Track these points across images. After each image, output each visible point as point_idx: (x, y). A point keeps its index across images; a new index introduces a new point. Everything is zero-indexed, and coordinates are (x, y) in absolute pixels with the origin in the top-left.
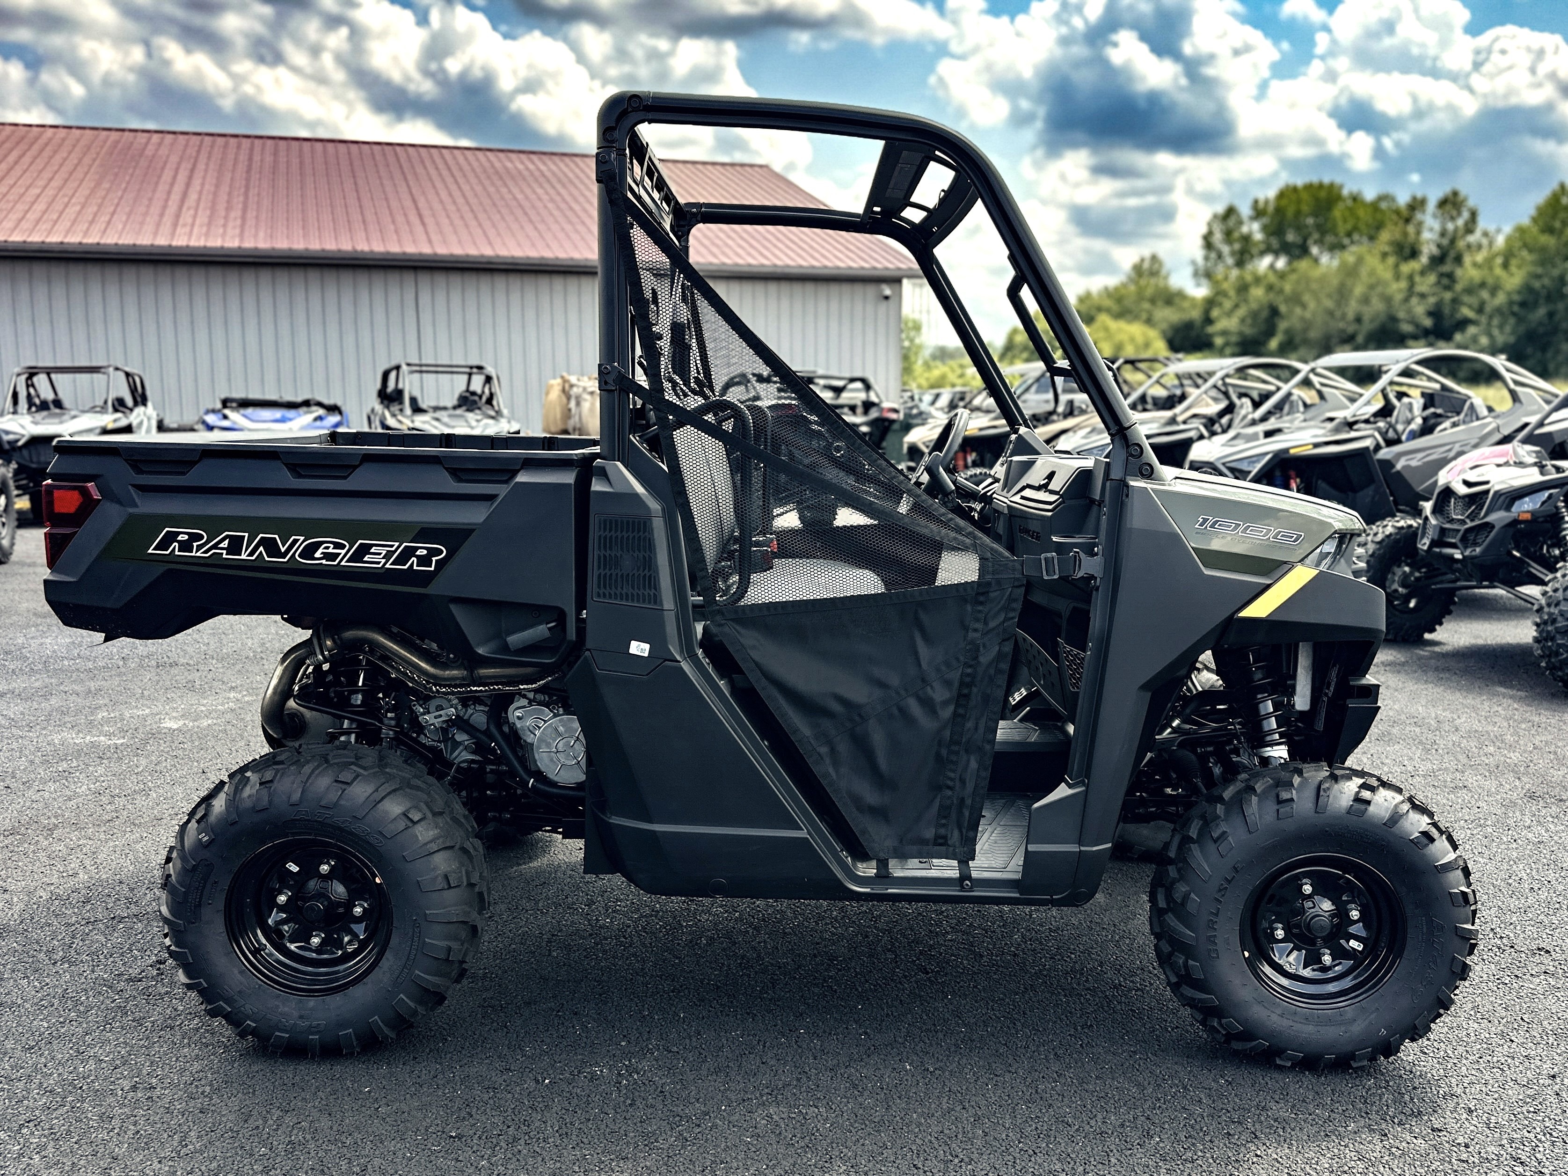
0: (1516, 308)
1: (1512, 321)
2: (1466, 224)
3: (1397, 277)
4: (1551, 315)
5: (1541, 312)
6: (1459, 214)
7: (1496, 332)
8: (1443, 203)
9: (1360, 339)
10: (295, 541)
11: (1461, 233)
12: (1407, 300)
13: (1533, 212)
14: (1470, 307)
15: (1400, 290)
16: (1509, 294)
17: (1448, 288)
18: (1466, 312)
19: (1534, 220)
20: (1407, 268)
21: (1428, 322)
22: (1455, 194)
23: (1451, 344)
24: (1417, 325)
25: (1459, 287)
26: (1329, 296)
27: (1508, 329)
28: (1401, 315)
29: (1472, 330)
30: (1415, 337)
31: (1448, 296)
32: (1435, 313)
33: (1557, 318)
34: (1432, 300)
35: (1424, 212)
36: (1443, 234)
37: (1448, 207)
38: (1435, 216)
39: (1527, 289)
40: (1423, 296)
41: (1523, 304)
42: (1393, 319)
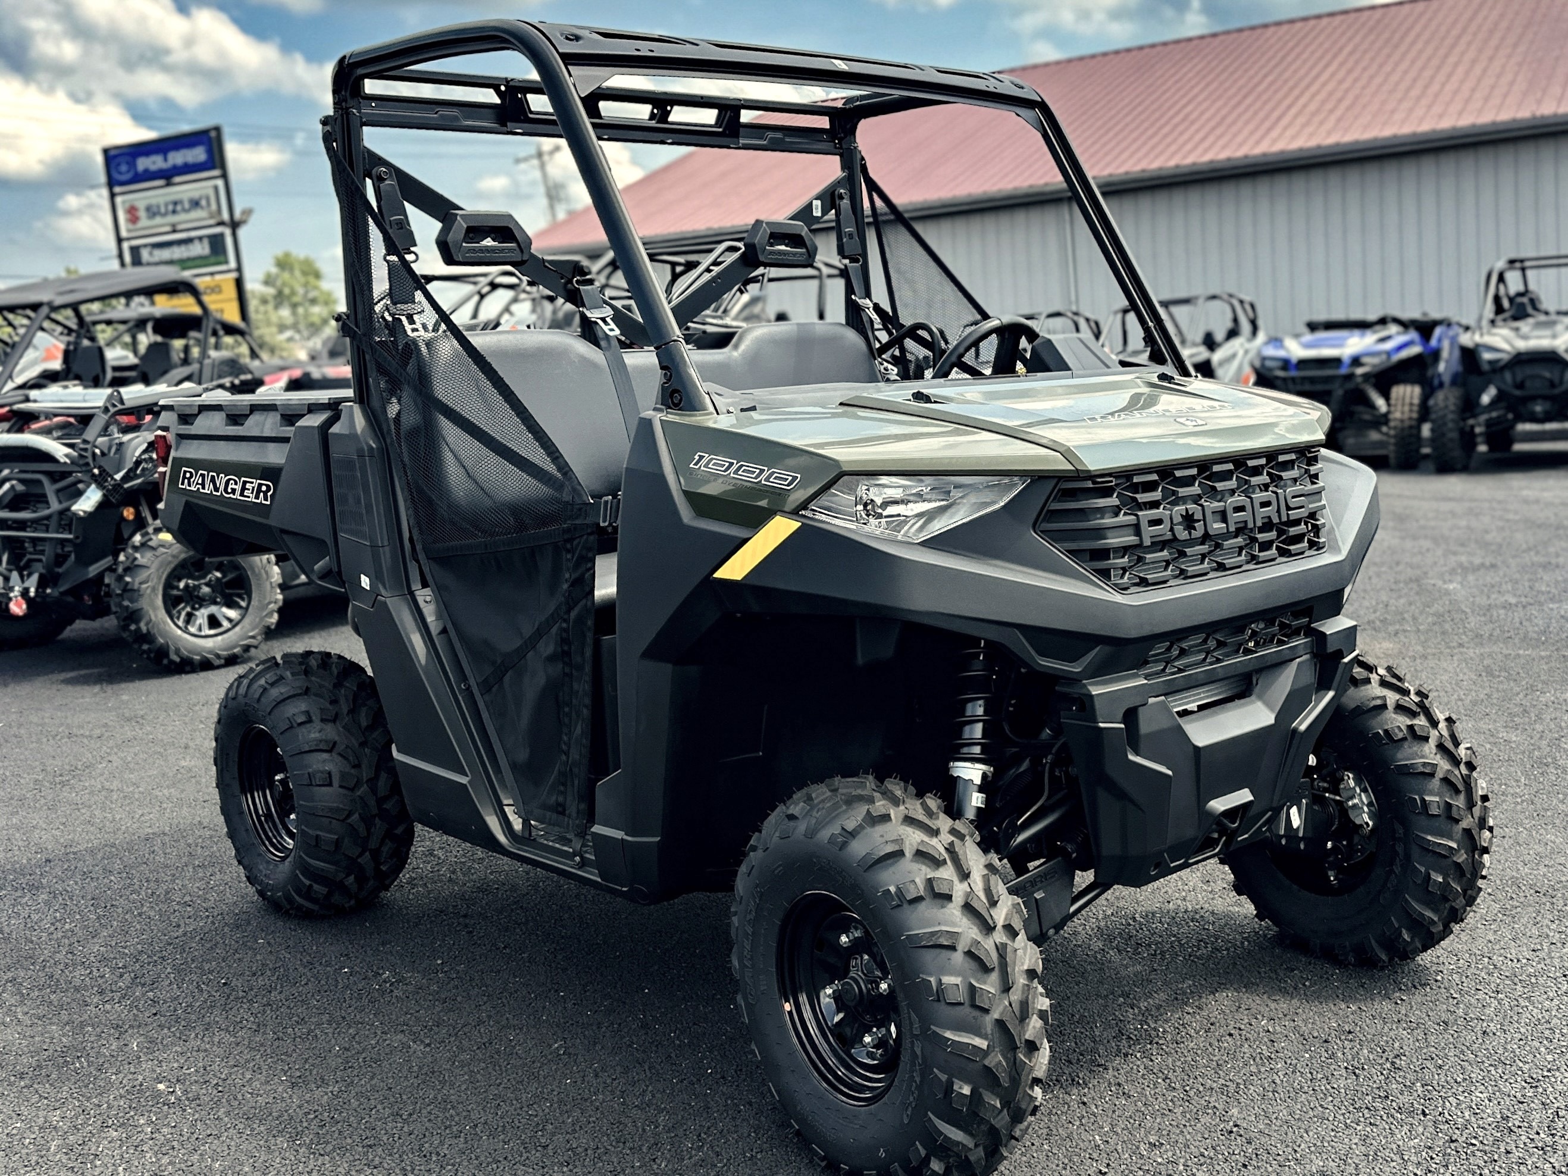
10: (222, 477)
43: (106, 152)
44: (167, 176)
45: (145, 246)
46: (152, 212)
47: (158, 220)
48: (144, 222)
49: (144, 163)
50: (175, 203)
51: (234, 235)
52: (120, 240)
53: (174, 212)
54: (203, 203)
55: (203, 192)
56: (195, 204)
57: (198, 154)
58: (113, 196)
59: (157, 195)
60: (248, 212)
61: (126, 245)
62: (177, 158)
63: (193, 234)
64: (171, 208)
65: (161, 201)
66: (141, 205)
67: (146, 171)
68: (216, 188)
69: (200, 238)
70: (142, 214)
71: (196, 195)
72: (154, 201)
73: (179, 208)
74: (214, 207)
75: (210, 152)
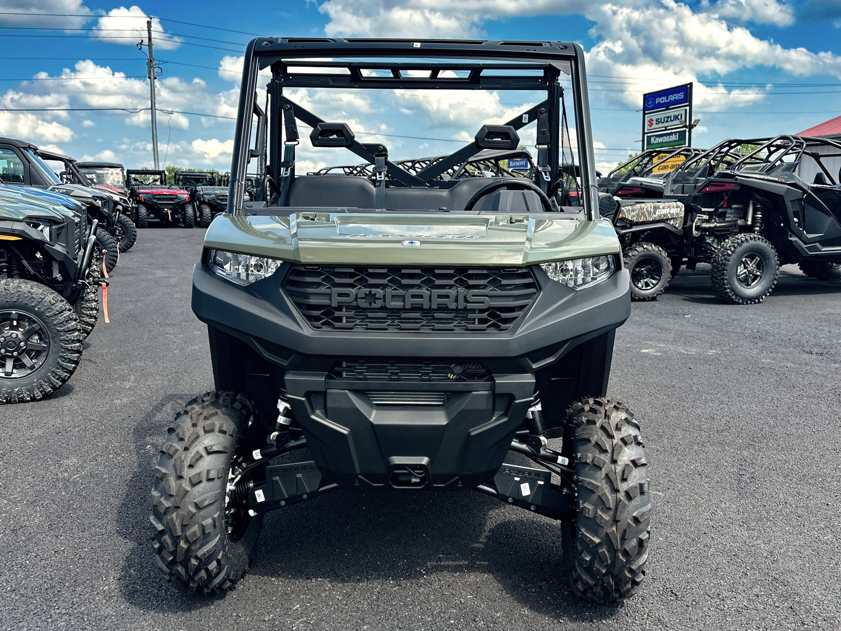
43: (645, 95)
44: (667, 106)
45: (653, 136)
46: (658, 121)
47: (660, 125)
48: (654, 126)
49: (658, 100)
50: (668, 117)
51: (690, 132)
52: (644, 133)
53: (667, 121)
54: (679, 117)
55: (680, 112)
56: (676, 117)
57: (681, 96)
58: (644, 114)
59: (662, 115)
60: (697, 121)
61: (646, 135)
62: (672, 98)
63: (673, 131)
64: (666, 119)
65: (663, 116)
66: (654, 119)
67: (659, 103)
68: (686, 110)
69: (675, 133)
70: (654, 122)
71: (677, 113)
72: (659, 117)
73: (669, 120)
74: (683, 119)
75: (686, 95)
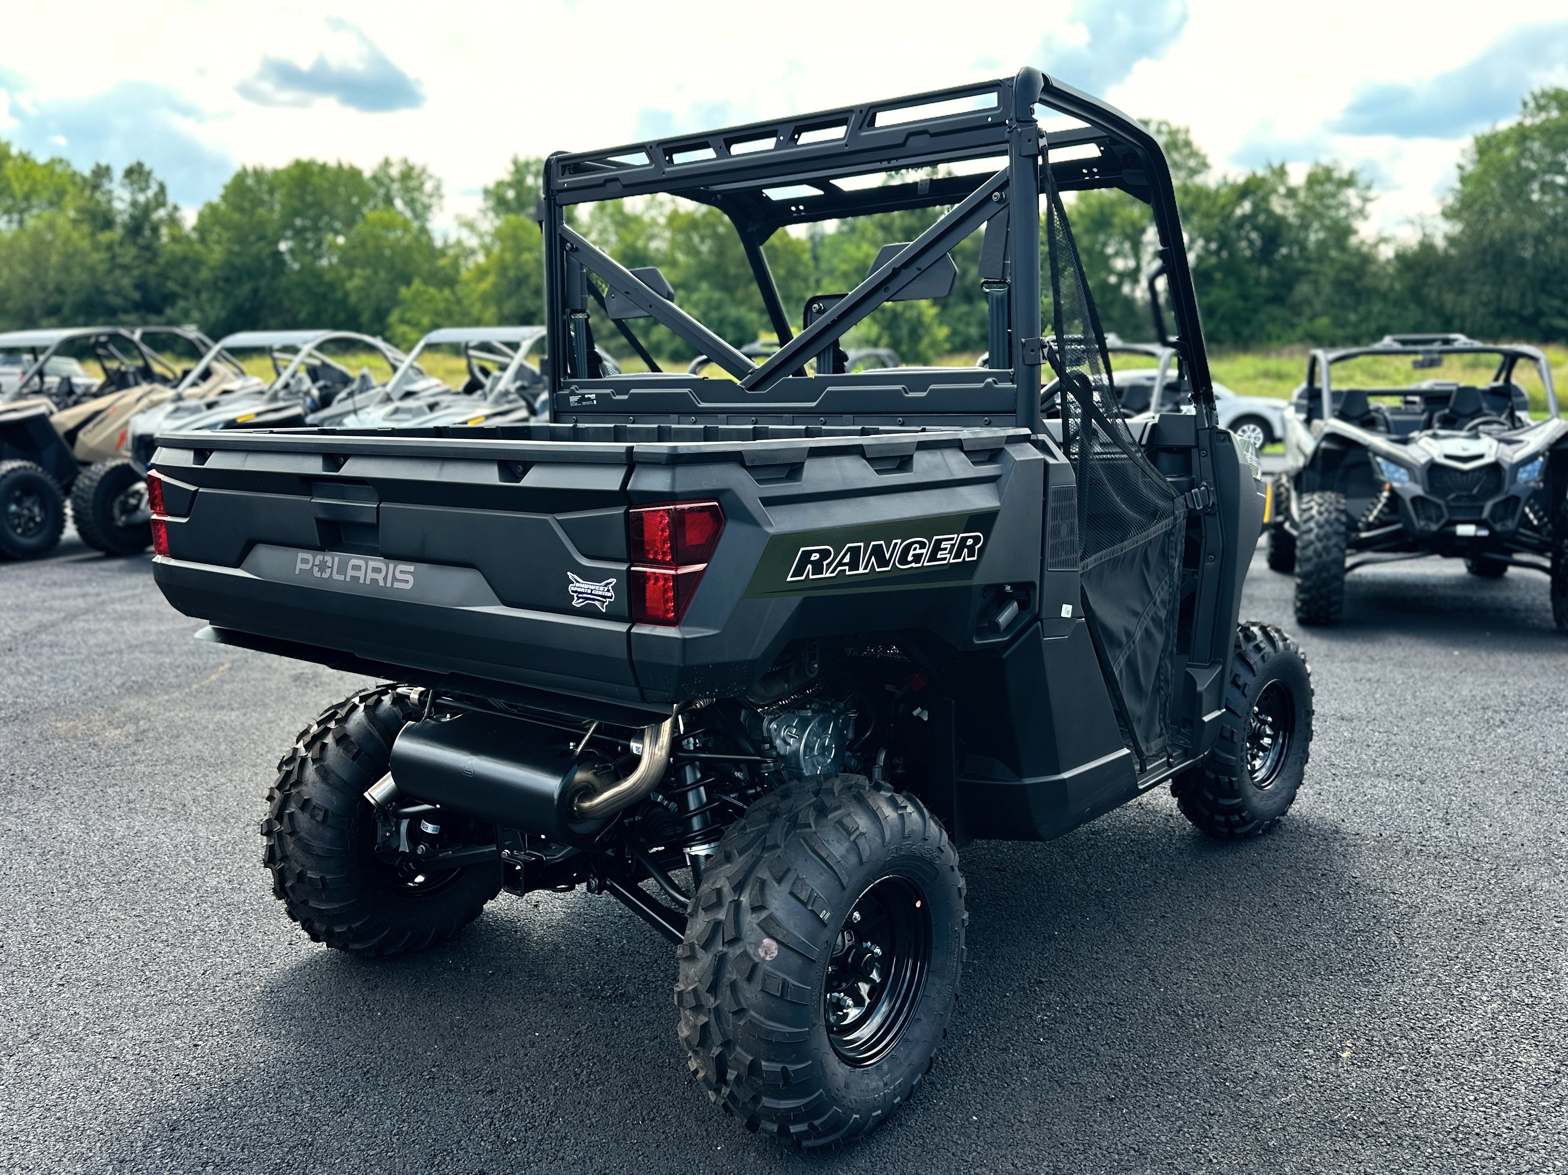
0: (221, 284)
1: (219, 296)
2: (156, 195)
3: (96, 247)
4: (255, 291)
5: (246, 289)
6: (148, 187)
7: (207, 307)
8: (130, 173)
9: (66, 311)
10: (896, 544)
11: (153, 204)
12: (110, 271)
13: (221, 191)
14: (175, 281)
15: (102, 261)
16: (212, 269)
17: (151, 261)
18: (171, 286)
19: (224, 198)
20: (104, 237)
21: (136, 296)
22: (140, 165)
23: (163, 319)
24: (125, 298)
25: (162, 261)
26: (22, 263)
27: (218, 304)
28: (108, 287)
29: (181, 304)
30: (126, 311)
31: (152, 269)
32: (140, 286)
33: (261, 294)
34: (136, 272)
35: (111, 180)
36: (134, 204)
37: (135, 177)
38: (123, 185)
39: (228, 264)
40: (125, 268)
41: (227, 280)
42: (100, 291)
